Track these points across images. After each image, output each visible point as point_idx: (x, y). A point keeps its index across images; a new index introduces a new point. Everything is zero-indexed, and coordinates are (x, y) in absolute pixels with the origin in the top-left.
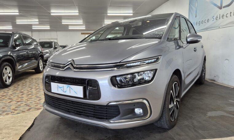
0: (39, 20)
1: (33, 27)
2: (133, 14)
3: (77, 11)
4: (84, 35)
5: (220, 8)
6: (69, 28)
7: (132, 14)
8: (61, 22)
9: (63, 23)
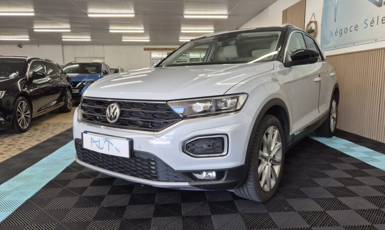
0: (71, 26)
4: (149, 52)
5: (380, 5)
6: (122, 39)
8: (108, 30)
9: (111, 31)
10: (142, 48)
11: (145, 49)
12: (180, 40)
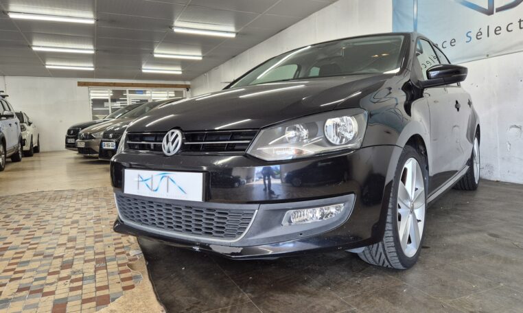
3: (90, 15)
4: (86, 88)
5: (489, 12)
6: (45, 65)
8: (30, 47)
9: (34, 49)
10: (75, 81)
11: (80, 84)
12: (143, 71)
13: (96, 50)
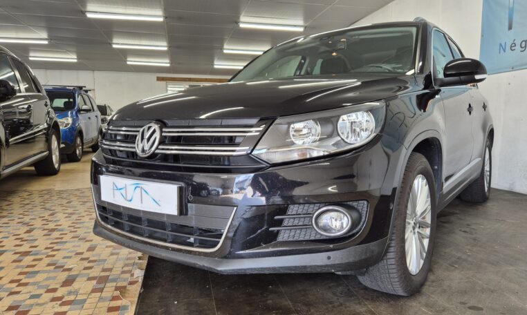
0: (49, 36)
1: (31, 54)
2: (305, 27)
3: (160, 12)
4: (164, 83)
6: (126, 61)
7: (301, 29)
8: (110, 44)
9: (114, 46)
10: (154, 76)
11: (159, 79)
13: (169, 47)
